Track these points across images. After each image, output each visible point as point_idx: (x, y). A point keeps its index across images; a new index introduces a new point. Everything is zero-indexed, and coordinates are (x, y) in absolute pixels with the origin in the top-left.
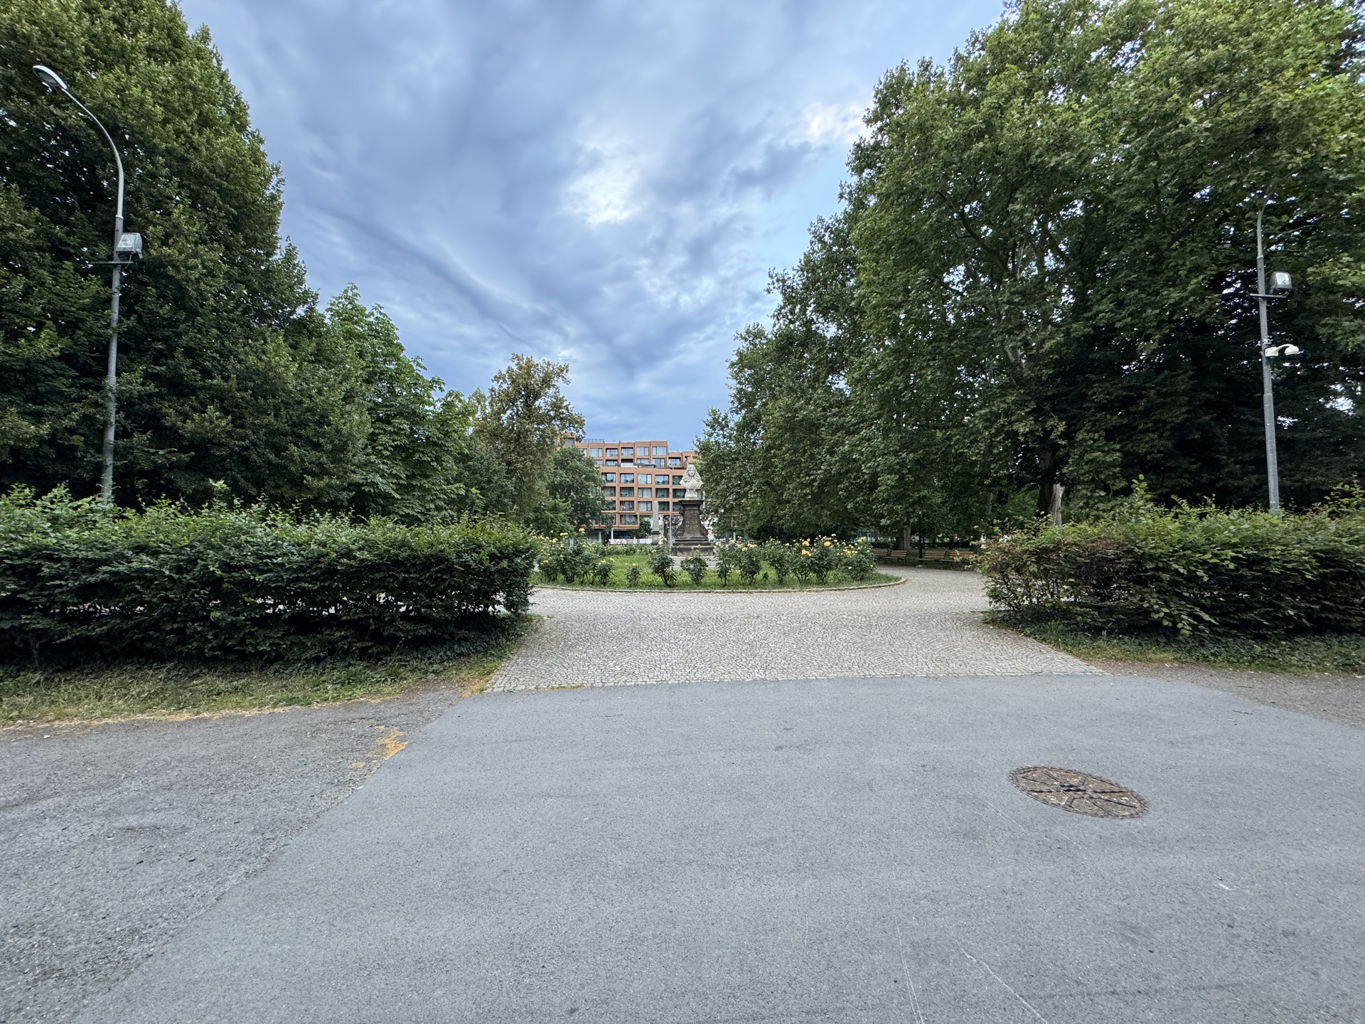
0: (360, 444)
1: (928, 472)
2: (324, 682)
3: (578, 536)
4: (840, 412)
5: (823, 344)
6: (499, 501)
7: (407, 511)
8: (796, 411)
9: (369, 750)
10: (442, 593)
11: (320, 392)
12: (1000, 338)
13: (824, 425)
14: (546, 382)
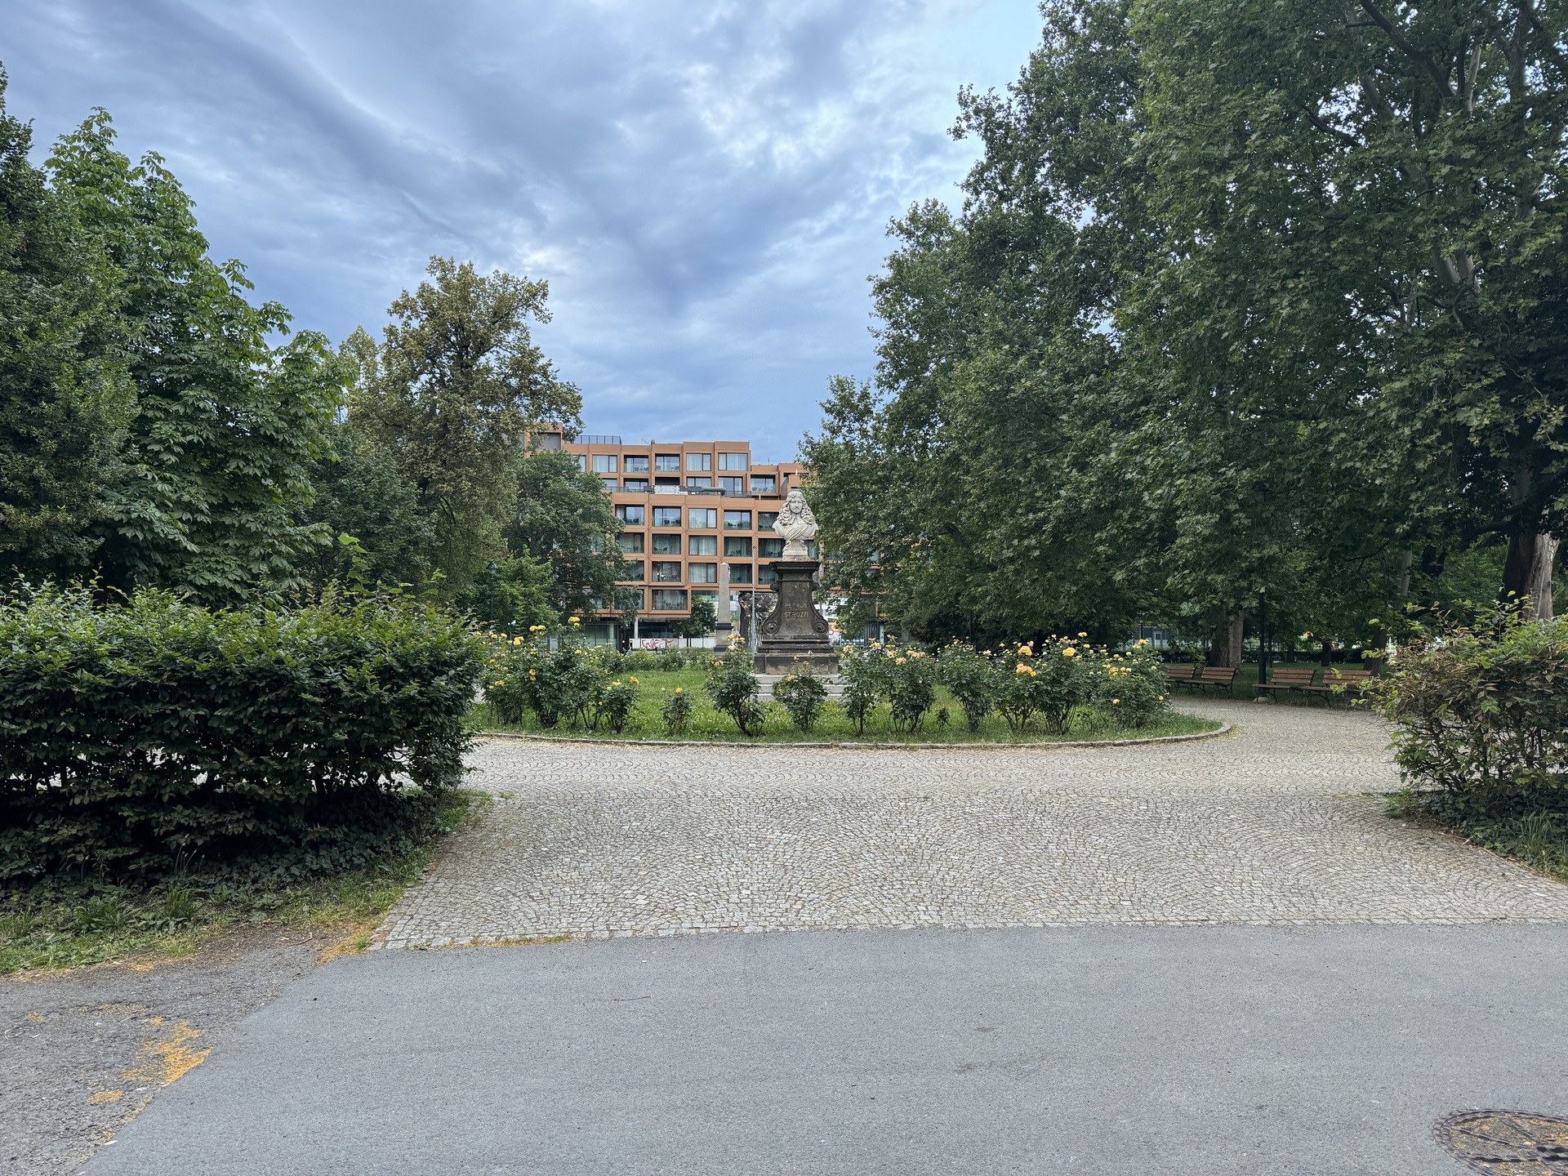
0: (114, 440)
1: (1279, 508)
2: (38, 926)
3: (567, 632)
4: (1100, 383)
5: (1069, 242)
6: (403, 559)
7: (213, 579)
8: (1010, 380)
9: (129, 1067)
10: (281, 745)
11: (32, 333)
12: (1432, 232)
13: (1065, 411)
14: (502, 316)
